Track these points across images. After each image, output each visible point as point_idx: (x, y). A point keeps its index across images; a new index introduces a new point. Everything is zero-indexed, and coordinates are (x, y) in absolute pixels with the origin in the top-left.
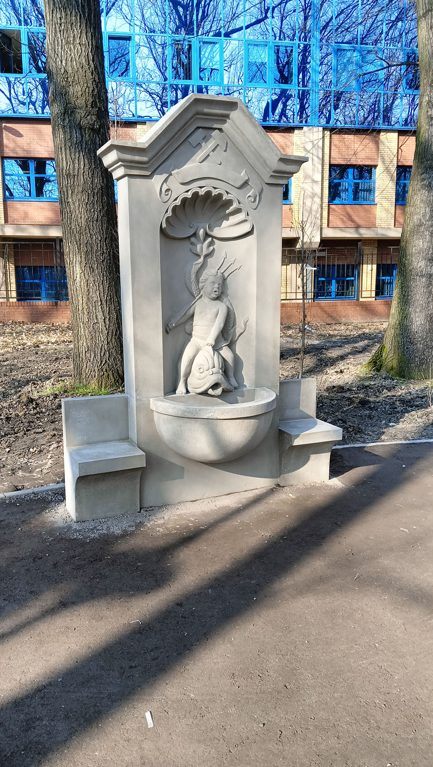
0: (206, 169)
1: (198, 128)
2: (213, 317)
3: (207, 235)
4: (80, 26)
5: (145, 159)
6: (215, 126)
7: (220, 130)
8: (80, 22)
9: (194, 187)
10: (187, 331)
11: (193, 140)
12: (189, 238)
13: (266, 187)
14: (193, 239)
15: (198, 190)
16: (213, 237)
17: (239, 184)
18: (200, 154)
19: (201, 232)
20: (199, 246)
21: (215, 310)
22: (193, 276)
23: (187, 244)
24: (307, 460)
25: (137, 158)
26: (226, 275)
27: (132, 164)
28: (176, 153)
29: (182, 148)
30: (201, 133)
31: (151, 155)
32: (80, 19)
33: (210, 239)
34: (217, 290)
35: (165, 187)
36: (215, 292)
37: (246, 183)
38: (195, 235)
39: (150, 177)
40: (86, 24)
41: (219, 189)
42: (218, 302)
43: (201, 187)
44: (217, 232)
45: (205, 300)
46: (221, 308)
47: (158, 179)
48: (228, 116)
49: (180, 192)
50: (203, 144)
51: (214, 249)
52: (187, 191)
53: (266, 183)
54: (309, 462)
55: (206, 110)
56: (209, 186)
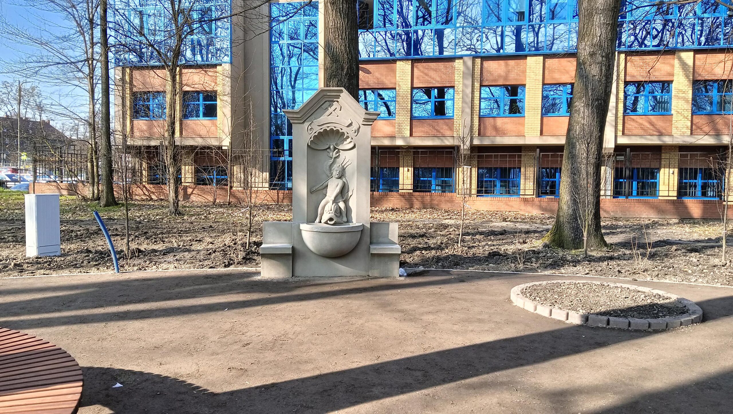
0: (330, 119)
1: (326, 101)
2: (335, 187)
3: (335, 148)
5: (299, 116)
6: (335, 100)
7: (337, 101)
9: (325, 127)
10: (324, 193)
11: (324, 106)
12: (327, 149)
13: (361, 126)
15: (327, 128)
16: (339, 149)
17: (347, 124)
18: (328, 113)
19: (332, 147)
20: (331, 153)
21: (336, 184)
23: (325, 153)
25: (295, 116)
27: (294, 119)
28: (315, 113)
29: (318, 110)
30: (327, 104)
31: (301, 114)
33: (337, 150)
35: (310, 127)
36: (337, 175)
37: (351, 125)
38: (329, 148)
39: (303, 123)
41: (338, 127)
42: (339, 180)
44: (341, 147)
45: (334, 178)
46: (340, 183)
47: (306, 124)
48: (340, 96)
49: (317, 129)
50: (329, 108)
51: (339, 155)
52: (321, 129)
53: (362, 124)
55: (327, 94)
56: (332, 126)
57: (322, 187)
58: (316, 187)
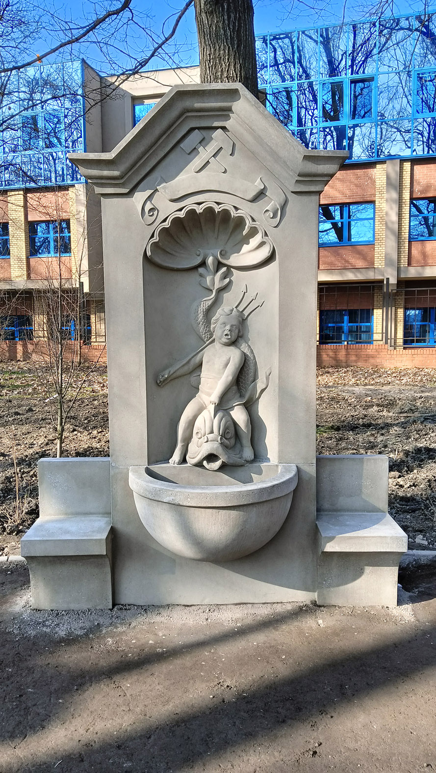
0: (204, 180)
1: (192, 130)
2: (221, 367)
3: (219, 265)
4: (228, 59)
5: (116, 173)
6: (216, 124)
7: (224, 128)
8: (229, 55)
9: (189, 203)
10: (194, 383)
11: (187, 145)
12: (195, 268)
13: (292, 198)
14: (201, 270)
15: (195, 207)
16: (229, 267)
17: (251, 195)
18: (197, 162)
19: (210, 260)
20: (209, 279)
21: (224, 359)
22: (201, 316)
23: (193, 277)
24: (359, 573)
25: (106, 173)
26: (246, 313)
27: (103, 181)
28: (164, 164)
29: (172, 156)
30: (196, 136)
31: (124, 167)
32: (228, 52)
33: (224, 269)
34: (229, 333)
35: (148, 206)
36: (226, 335)
37: (261, 195)
38: (203, 264)
39: (130, 194)
40: (235, 55)
41: (228, 203)
42: (232, 348)
43: (199, 204)
44: (235, 260)
46: (234, 356)
47: (140, 197)
48: (229, 109)
49: (169, 212)
50: (201, 149)
51: (230, 282)
52: (181, 210)
53: (292, 192)
54: (363, 577)
55: (198, 105)
56: (209, 200)
57: (186, 368)
58: (172, 370)
